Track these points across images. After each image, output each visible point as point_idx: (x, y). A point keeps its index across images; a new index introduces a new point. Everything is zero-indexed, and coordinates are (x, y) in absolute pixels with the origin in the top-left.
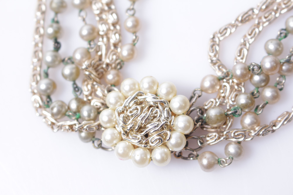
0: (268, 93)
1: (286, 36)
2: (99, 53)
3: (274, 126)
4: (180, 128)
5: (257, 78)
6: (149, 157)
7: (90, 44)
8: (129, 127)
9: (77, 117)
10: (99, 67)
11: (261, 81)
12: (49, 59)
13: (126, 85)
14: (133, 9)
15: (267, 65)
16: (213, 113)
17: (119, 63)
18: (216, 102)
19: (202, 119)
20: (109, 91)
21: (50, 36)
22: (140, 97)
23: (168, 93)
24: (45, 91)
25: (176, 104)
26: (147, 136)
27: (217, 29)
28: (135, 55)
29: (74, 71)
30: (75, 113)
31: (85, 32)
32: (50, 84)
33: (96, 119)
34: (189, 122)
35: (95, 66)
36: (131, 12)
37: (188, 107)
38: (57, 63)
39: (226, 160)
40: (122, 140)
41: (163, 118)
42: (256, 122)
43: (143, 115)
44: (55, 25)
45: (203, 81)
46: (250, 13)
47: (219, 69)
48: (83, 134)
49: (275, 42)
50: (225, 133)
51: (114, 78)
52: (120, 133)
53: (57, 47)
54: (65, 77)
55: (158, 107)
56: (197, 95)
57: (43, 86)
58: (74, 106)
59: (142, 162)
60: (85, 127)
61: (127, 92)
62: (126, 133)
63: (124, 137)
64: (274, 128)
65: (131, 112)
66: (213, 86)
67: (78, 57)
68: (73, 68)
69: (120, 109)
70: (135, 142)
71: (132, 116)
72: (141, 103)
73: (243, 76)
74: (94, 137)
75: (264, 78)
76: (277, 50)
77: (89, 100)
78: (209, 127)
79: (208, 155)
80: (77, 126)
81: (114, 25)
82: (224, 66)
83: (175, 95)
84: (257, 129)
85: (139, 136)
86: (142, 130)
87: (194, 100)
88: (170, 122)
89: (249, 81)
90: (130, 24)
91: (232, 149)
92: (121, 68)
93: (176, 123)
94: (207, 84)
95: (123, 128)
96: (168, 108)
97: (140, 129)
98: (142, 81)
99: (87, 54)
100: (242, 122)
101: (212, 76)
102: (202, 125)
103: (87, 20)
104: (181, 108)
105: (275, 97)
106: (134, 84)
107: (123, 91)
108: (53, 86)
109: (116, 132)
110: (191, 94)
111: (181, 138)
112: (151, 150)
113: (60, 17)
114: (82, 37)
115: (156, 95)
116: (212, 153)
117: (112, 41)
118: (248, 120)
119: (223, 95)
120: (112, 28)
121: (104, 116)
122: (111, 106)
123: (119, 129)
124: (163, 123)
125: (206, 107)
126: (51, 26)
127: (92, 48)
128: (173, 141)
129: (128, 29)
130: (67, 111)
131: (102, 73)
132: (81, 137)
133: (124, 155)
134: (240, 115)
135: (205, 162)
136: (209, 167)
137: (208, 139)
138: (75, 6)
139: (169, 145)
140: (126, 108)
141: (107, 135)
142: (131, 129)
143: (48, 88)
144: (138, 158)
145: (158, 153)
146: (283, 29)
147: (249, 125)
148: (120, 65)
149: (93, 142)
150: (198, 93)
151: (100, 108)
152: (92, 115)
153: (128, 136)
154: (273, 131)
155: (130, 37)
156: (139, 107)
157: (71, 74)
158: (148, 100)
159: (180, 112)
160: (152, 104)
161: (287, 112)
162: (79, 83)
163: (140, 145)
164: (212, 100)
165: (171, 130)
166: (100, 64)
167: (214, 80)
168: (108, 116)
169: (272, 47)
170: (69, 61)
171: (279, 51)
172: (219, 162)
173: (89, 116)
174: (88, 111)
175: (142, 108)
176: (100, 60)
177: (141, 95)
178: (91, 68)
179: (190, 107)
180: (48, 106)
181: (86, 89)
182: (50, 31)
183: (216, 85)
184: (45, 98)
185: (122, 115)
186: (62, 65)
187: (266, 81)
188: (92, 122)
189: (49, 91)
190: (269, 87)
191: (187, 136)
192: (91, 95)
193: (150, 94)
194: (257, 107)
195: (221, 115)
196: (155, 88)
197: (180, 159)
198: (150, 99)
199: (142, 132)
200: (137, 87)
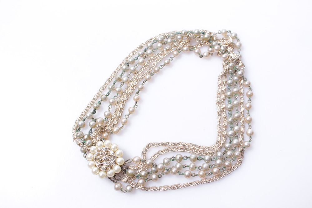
0: (154, 176)
1: (173, 160)
2: (107, 124)
3: (149, 189)
4: (115, 170)
5: (153, 169)
6: (98, 172)
7: (105, 119)
8: (98, 158)
9: (84, 142)
10: (104, 129)
11: (155, 171)
12: (88, 115)
13: (107, 142)
14: (128, 116)
15: (159, 167)
16: (130, 171)
17: (111, 132)
18: (135, 168)
19: (125, 170)
20: (101, 140)
21: (94, 107)
22: (108, 150)
23: (119, 155)
24: (80, 125)
25: (119, 160)
26: (102, 165)
27: (152, 142)
28: (118, 133)
29: (94, 125)
30: (84, 140)
31: (106, 114)
32: (83, 124)
33: (89, 147)
34: (119, 169)
35: (102, 128)
36: (127, 117)
37: (123, 164)
38: (90, 118)
39: (124, 190)
40: (93, 160)
41: (111, 162)
42: (143, 184)
43: (105, 157)
44: (98, 104)
45: (135, 157)
46: (167, 144)
47: (143, 157)
48: (82, 149)
49: (168, 160)
50: (130, 181)
51: (106, 136)
52: (94, 158)
53: (94, 112)
54: (90, 125)
55: (112, 157)
56: (129, 161)
57: (80, 124)
58: (86, 137)
59: (95, 173)
60: (84, 148)
61: (106, 145)
62: (96, 159)
63: (94, 160)
64: (148, 190)
65: (102, 153)
66: (137, 162)
67: (98, 121)
68: (94, 124)
69: (99, 149)
70: (97, 164)
71: (101, 155)
72: (108, 152)
73: (149, 165)
74: (85, 153)
75: (156, 170)
76: (167, 163)
77: (93, 138)
78: (126, 175)
79: (119, 185)
80: (82, 145)
81: (118, 117)
82: (146, 157)
83: (121, 157)
84: (142, 186)
85: (99, 163)
86: (102, 162)
87: (127, 162)
88: (113, 165)
89: (150, 168)
90: (123, 121)
91: (129, 188)
92: (111, 134)
93: (114, 167)
94: (135, 160)
95: (96, 157)
96: (115, 160)
97: (101, 161)
98: (113, 144)
99: (102, 122)
100: (138, 181)
101: (139, 158)
102: (124, 173)
103: (110, 110)
104: (120, 163)
105: (155, 180)
106: (110, 144)
107: (104, 144)
108: (84, 125)
109: (93, 156)
110: (128, 159)
111: (113, 173)
112: (100, 170)
113: (102, 102)
114: (105, 114)
115: (115, 152)
116: (121, 185)
117: (114, 123)
118: (141, 181)
119: (139, 167)
120: (117, 118)
121: (92, 148)
122: (97, 146)
123: (94, 156)
124: (110, 164)
125: (130, 167)
126: (97, 104)
127: (105, 121)
128: (109, 172)
129: (122, 122)
130: (82, 137)
131: (103, 131)
132: (81, 149)
133: (90, 166)
134: (139, 178)
135: (117, 186)
136: (117, 189)
137: (123, 179)
138: (110, 102)
139: (107, 173)
140: (101, 151)
141: (89, 155)
142: (98, 159)
143: (81, 125)
144: (94, 170)
145: (102, 173)
146: (174, 157)
147: (140, 183)
148: (111, 133)
149: (84, 154)
150: (131, 160)
151: (94, 144)
152: (89, 145)
153: (95, 160)
154: (147, 191)
155: (121, 125)
156: (106, 153)
157: (92, 125)
158: (110, 152)
159: (118, 164)
160: (111, 155)
161: (156, 187)
162: (93, 130)
163: (97, 167)
164: (134, 166)
165: (111, 168)
166: (105, 128)
167: (139, 160)
168: (94, 149)
169: (166, 161)
170: (95, 120)
171: (167, 164)
172: (121, 190)
173: (88, 144)
174: (89, 142)
175: (107, 154)
176: (106, 127)
177: (109, 149)
178: (99, 128)
179: (124, 164)
180: (77, 131)
181: (94, 134)
182: (95, 105)
183: (138, 162)
184: (78, 127)
185: (98, 152)
186: (92, 120)
187: (156, 172)
188: (88, 147)
189: (81, 126)
190: (156, 174)
191: (115, 174)
192: (94, 137)
193: (112, 151)
194: (147, 179)
195: (132, 174)
196: (116, 150)
197: (110, 180)
198: (111, 153)
199: (101, 162)
200: (110, 145)
